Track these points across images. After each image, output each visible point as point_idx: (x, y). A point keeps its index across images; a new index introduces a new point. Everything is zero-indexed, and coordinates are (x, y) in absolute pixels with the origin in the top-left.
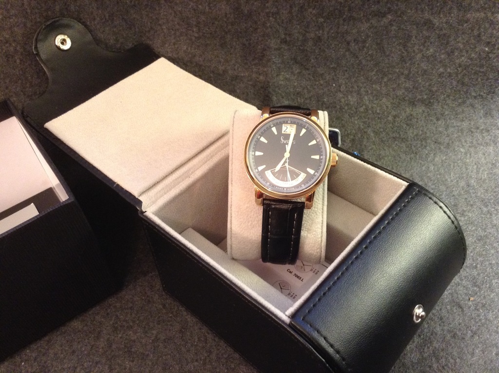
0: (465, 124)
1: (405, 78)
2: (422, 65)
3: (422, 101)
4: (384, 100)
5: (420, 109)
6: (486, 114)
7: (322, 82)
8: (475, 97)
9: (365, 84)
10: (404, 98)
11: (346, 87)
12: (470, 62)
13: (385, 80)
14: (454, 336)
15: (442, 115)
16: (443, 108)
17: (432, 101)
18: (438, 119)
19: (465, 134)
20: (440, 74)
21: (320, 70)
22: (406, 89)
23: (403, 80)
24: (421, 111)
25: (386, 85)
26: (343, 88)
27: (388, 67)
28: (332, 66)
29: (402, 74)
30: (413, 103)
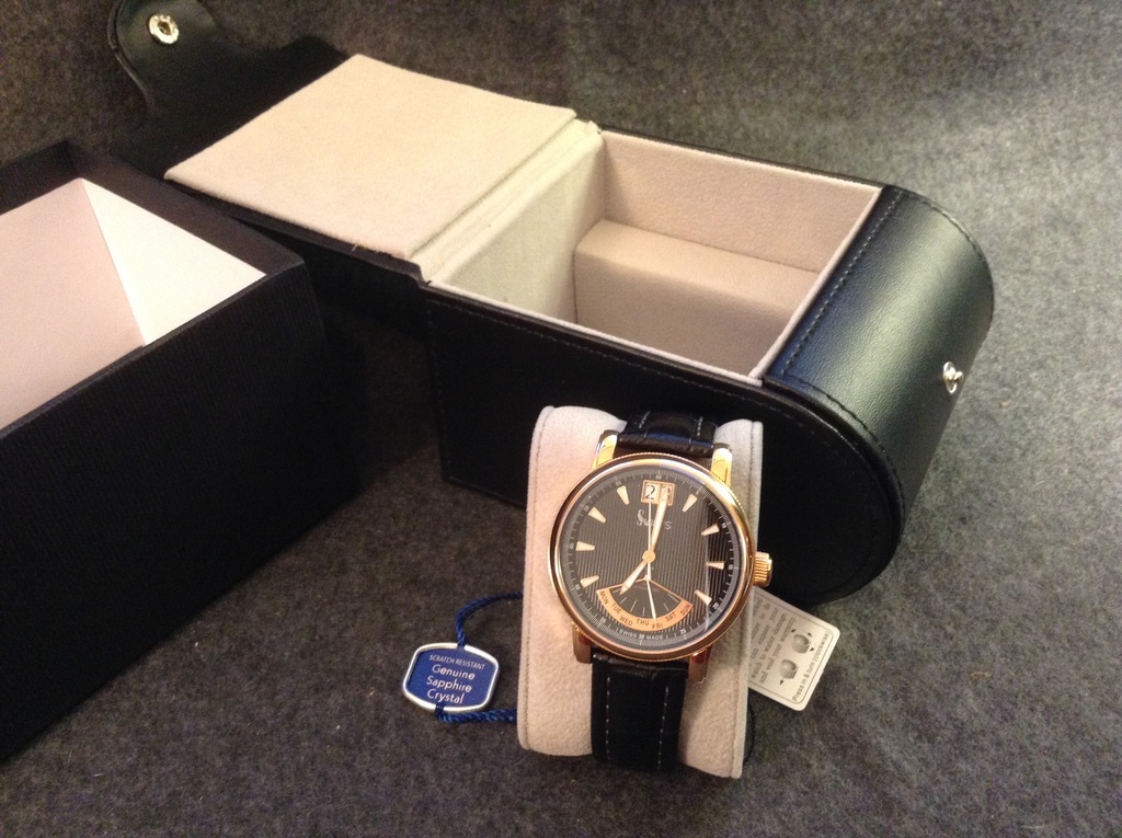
0: (919, 148)
1: (807, 69)
2: (835, 41)
3: (841, 111)
4: (775, 114)
5: (838, 127)
6: (951, 125)
7: (662, 87)
8: (929, 96)
9: (739, 87)
10: (808, 108)
11: (706, 94)
12: (915, 32)
13: (774, 76)
14: (994, 459)
15: (878, 133)
16: (877, 120)
17: (856, 109)
18: (871, 143)
19: (920, 164)
20: (866, 58)
21: (658, 64)
22: (812, 90)
23: (803, 72)
24: (840, 129)
25: (776, 85)
26: (701, 96)
27: (776, 51)
28: (677, 55)
29: (802, 61)
30: (824, 116)
